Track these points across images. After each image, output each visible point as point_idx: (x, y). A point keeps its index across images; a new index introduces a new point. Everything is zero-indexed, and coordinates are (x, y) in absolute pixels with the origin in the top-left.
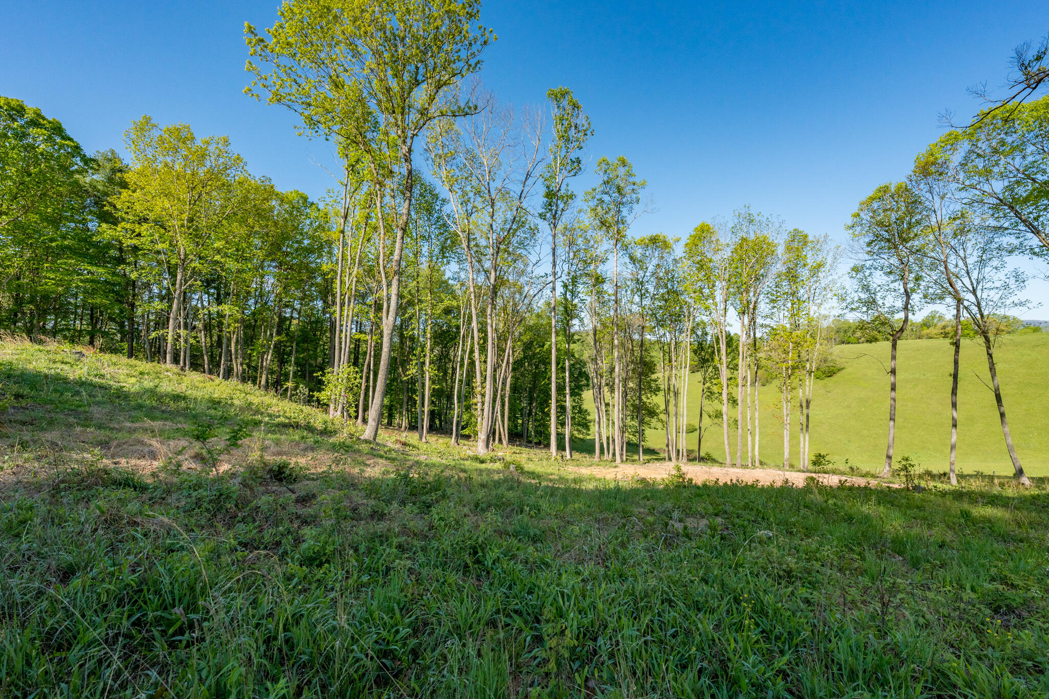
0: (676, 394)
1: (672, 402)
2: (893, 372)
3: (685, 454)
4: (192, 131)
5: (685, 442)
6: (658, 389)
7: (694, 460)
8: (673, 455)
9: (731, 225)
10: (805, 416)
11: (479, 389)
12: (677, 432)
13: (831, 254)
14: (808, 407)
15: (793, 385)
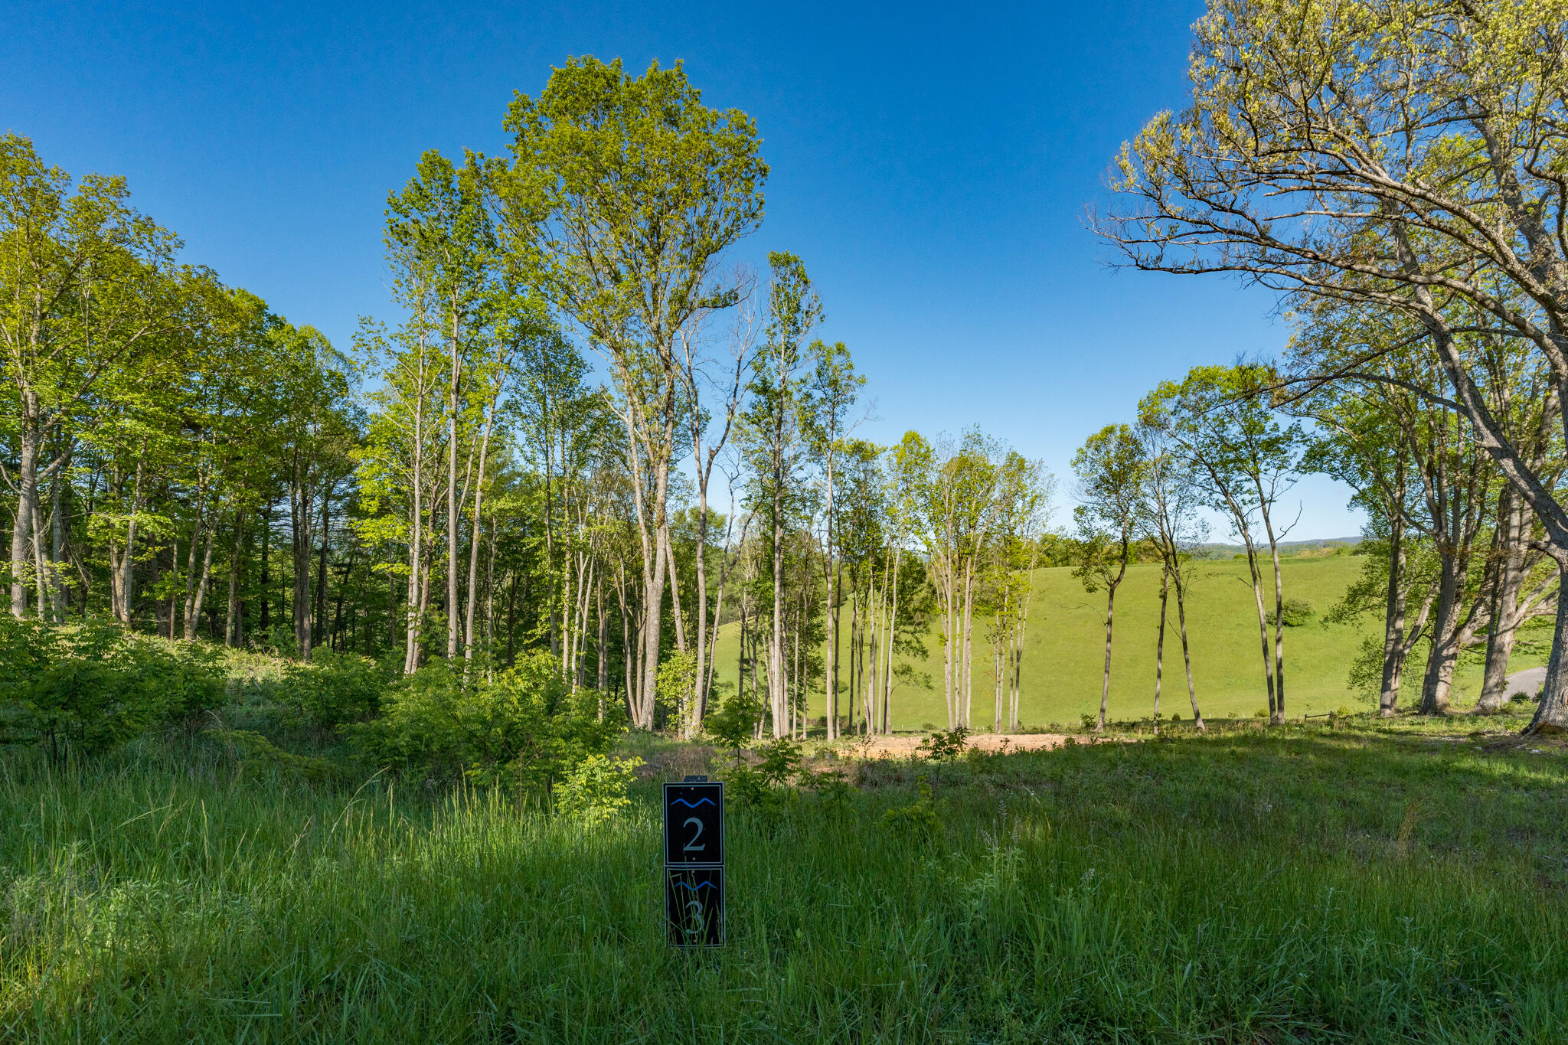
2: (1110, 623)
6: (823, 638)
10: (1015, 670)
14: (1018, 659)
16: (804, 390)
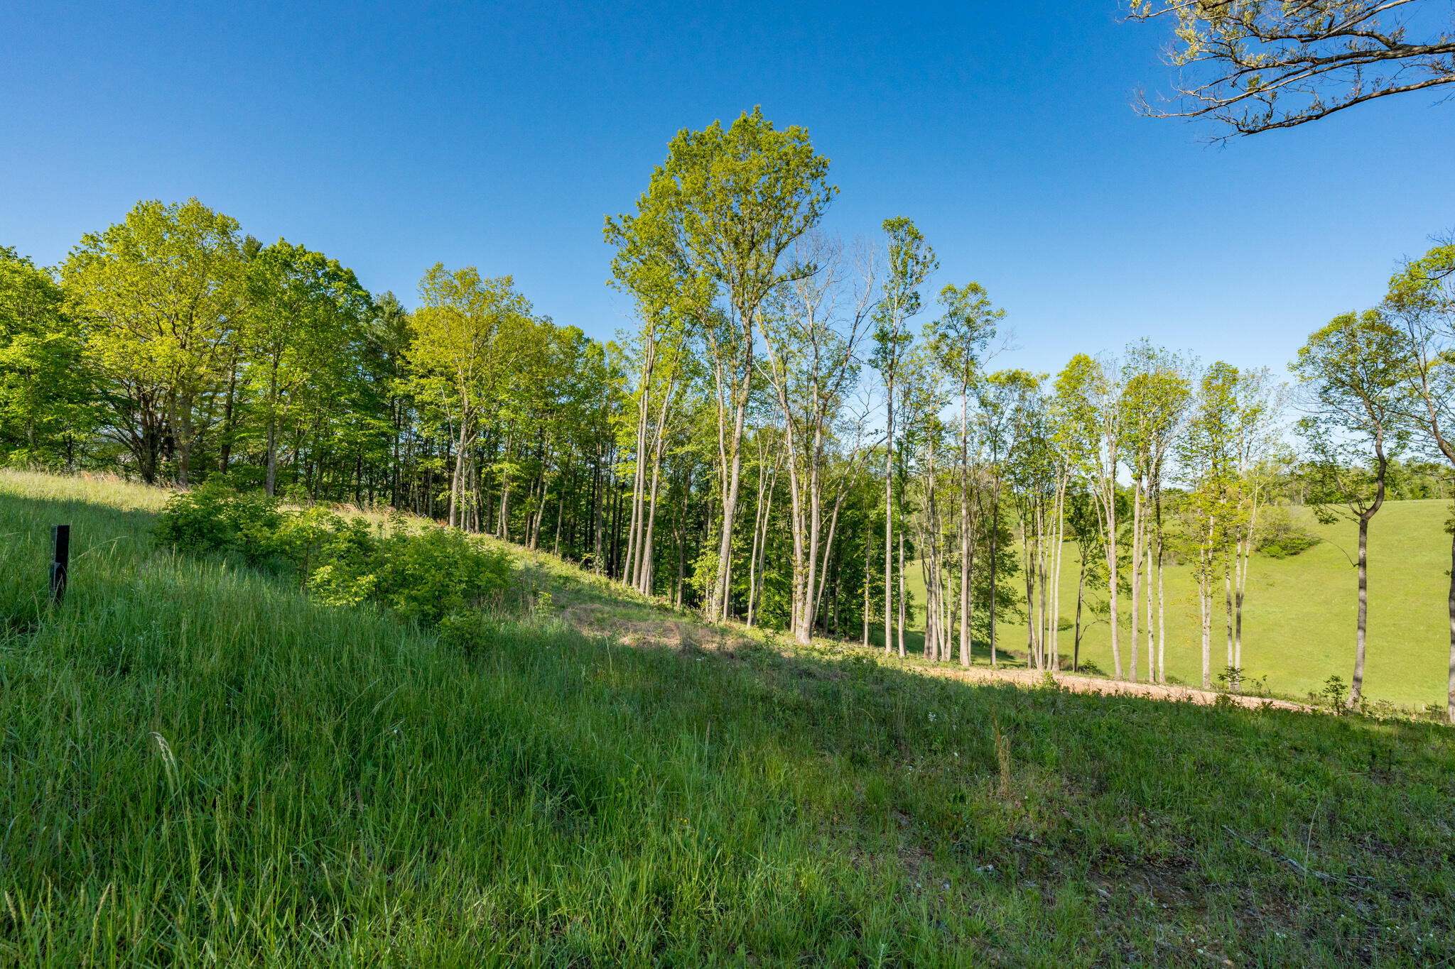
0: (1043, 578)
1: (1037, 588)
2: (1362, 564)
3: (1056, 660)
4: (478, 273)
5: (1056, 644)
6: (1015, 568)
7: (1069, 668)
8: (1039, 661)
9: (1122, 363)
10: (1235, 617)
11: (800, 569)
12: (1045, 629)
13: (1273, 394)
14: (1239, 605)
15: (1215, 574)
16: (940, 332)
